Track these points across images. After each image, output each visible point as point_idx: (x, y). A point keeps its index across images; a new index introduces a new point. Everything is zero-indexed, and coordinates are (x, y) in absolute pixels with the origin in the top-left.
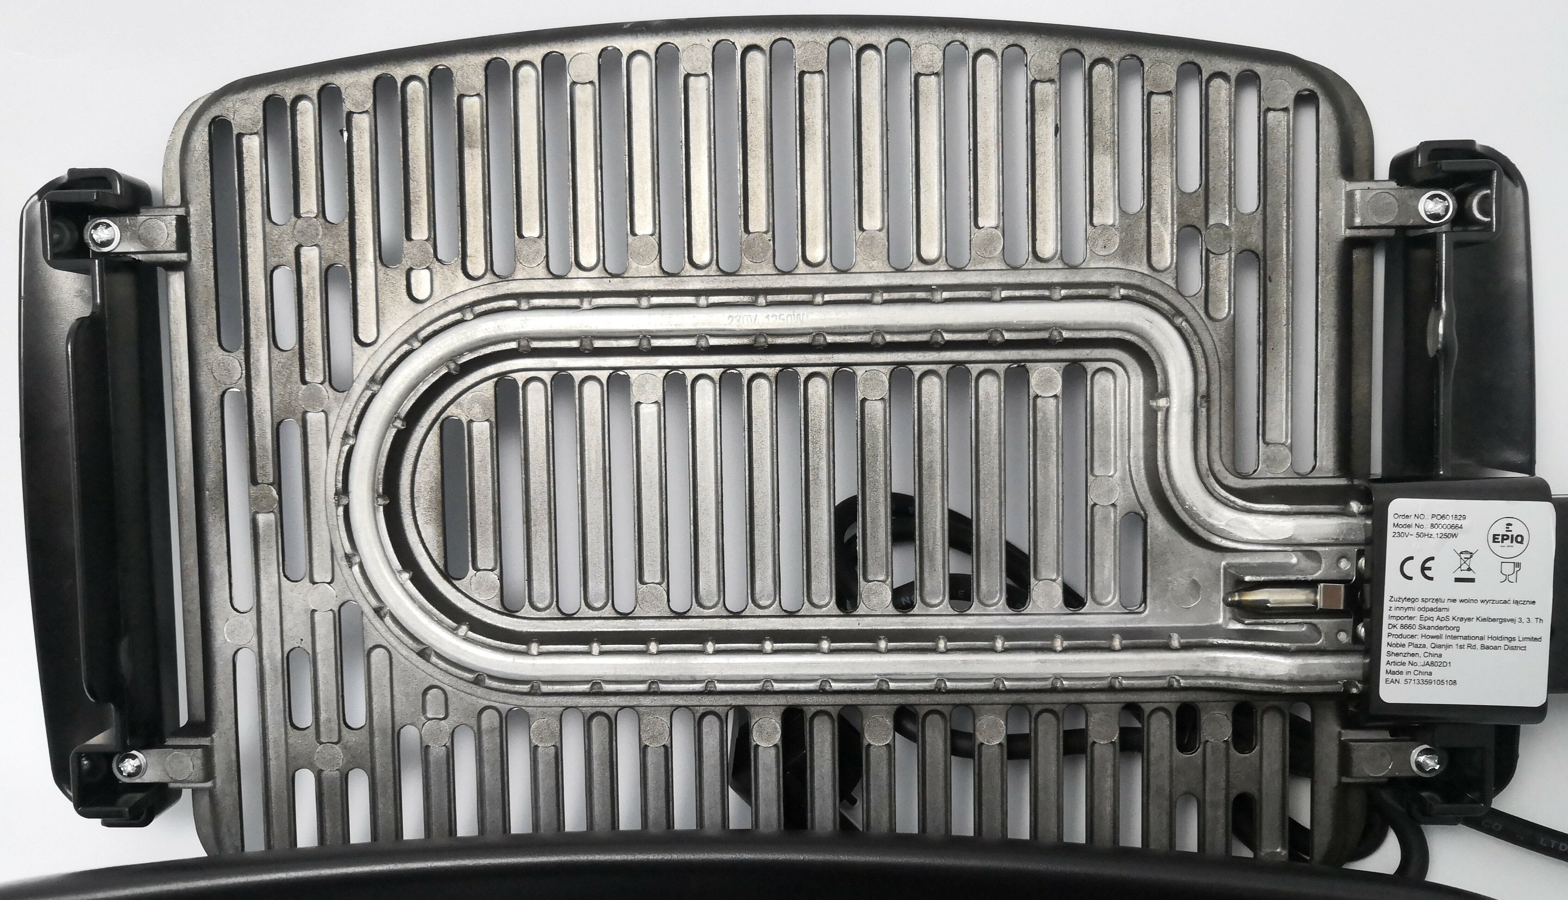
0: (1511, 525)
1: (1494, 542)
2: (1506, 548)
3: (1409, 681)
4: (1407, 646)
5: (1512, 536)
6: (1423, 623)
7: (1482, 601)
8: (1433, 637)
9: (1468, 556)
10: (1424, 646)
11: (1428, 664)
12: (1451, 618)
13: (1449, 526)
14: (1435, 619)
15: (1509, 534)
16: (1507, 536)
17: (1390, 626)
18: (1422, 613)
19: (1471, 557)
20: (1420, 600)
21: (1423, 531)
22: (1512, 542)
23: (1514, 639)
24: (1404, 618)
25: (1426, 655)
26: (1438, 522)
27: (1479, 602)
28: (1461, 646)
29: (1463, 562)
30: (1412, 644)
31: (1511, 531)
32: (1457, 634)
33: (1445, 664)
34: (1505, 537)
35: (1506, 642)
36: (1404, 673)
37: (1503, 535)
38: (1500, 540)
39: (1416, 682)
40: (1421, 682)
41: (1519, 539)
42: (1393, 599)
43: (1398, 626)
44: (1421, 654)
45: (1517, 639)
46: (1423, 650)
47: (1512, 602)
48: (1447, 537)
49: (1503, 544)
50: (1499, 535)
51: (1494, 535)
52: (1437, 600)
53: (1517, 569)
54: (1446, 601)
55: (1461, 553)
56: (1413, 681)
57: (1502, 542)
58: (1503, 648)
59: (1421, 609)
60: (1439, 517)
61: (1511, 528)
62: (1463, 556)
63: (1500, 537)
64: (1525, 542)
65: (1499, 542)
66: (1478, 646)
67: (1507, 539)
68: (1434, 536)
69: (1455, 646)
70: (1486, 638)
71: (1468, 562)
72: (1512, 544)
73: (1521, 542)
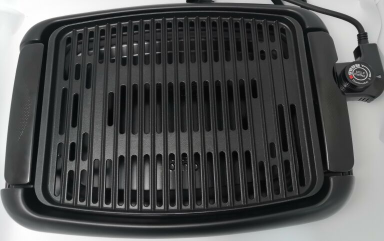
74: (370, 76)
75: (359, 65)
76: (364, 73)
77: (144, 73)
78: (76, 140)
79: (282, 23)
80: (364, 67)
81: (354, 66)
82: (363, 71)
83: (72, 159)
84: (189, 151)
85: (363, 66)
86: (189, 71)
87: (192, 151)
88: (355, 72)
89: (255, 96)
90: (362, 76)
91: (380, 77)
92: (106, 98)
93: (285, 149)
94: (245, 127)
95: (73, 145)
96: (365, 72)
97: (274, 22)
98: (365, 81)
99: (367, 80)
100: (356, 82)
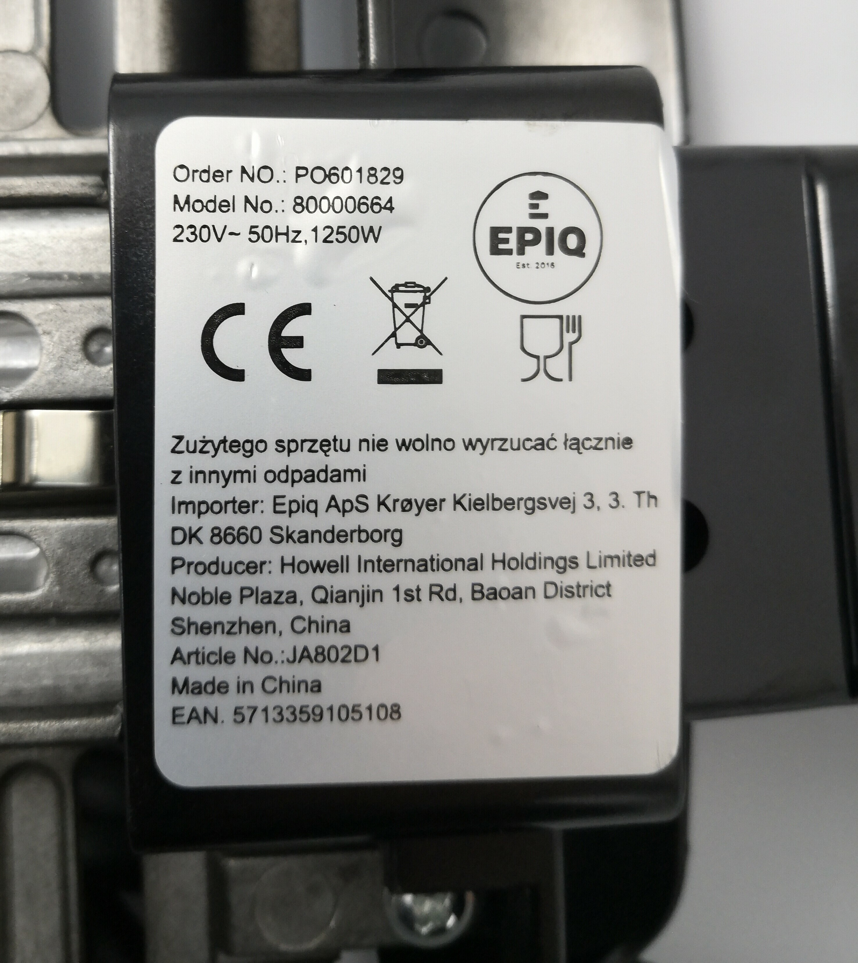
0: (543, 196)
1: (495, 251)
2: (532, 271)
3: (247, 714)
4: (236, 597)
5: (550, 231)
6: (283, 520)
7: (470, 445)
8: (318, 567)
9: (418, 298)
10: (292, 598)
11: (305, 654)
12: (373, 503)
13: (351, 205)
14: (323, 505)
15: (541, 225)
16: (536, 232)
17: (179, 537)
18: (278, 488)
19: (427, 300)
20: (272, 446)
21: (271, 220)
22: (550, 251)
23: (574, 562)
24: (223, 508)
25: (299, 625)
26: (318, 191)
27: (459, 445)
28: (408, 593)
29: (400, 319)
30: (254, 592)
31: (545, 216)
32: (394, 554)
33: (361, 654)
34: (529, 237)
35: (550, 574)
36: (233, 687)
37: (522, 231)
38: (513, 244)
39: (273, 714)
40: (287, 714)
41: (572, 241)
42: (182, 447)
43: (205, 535)
44: (283, 625)
45: (582, 562)
46: (288, 611)
47: (560, 443)
48: (347, 237)
49: (522, 259)
50: (508, 230)
51: (495, 231)
52: (325, 443)
53: (570, 337)
54: (355, 445)
55: (396, 289)
56: (259, 716)
57: (521, 252)
58: (540, 592)
59: (276, 477)
60: (319, 175)
61: (544, 206)
62: (401, 299)
63: (513, 237)
64: (591, 249)
65: (509, 252)
66: (464, 592)
67: (536, 241)
68: (307, 235)
69: (390, 595)
70: (488, 562)
71: (416, 318)
72: (549, 259)
73: (579, 252)
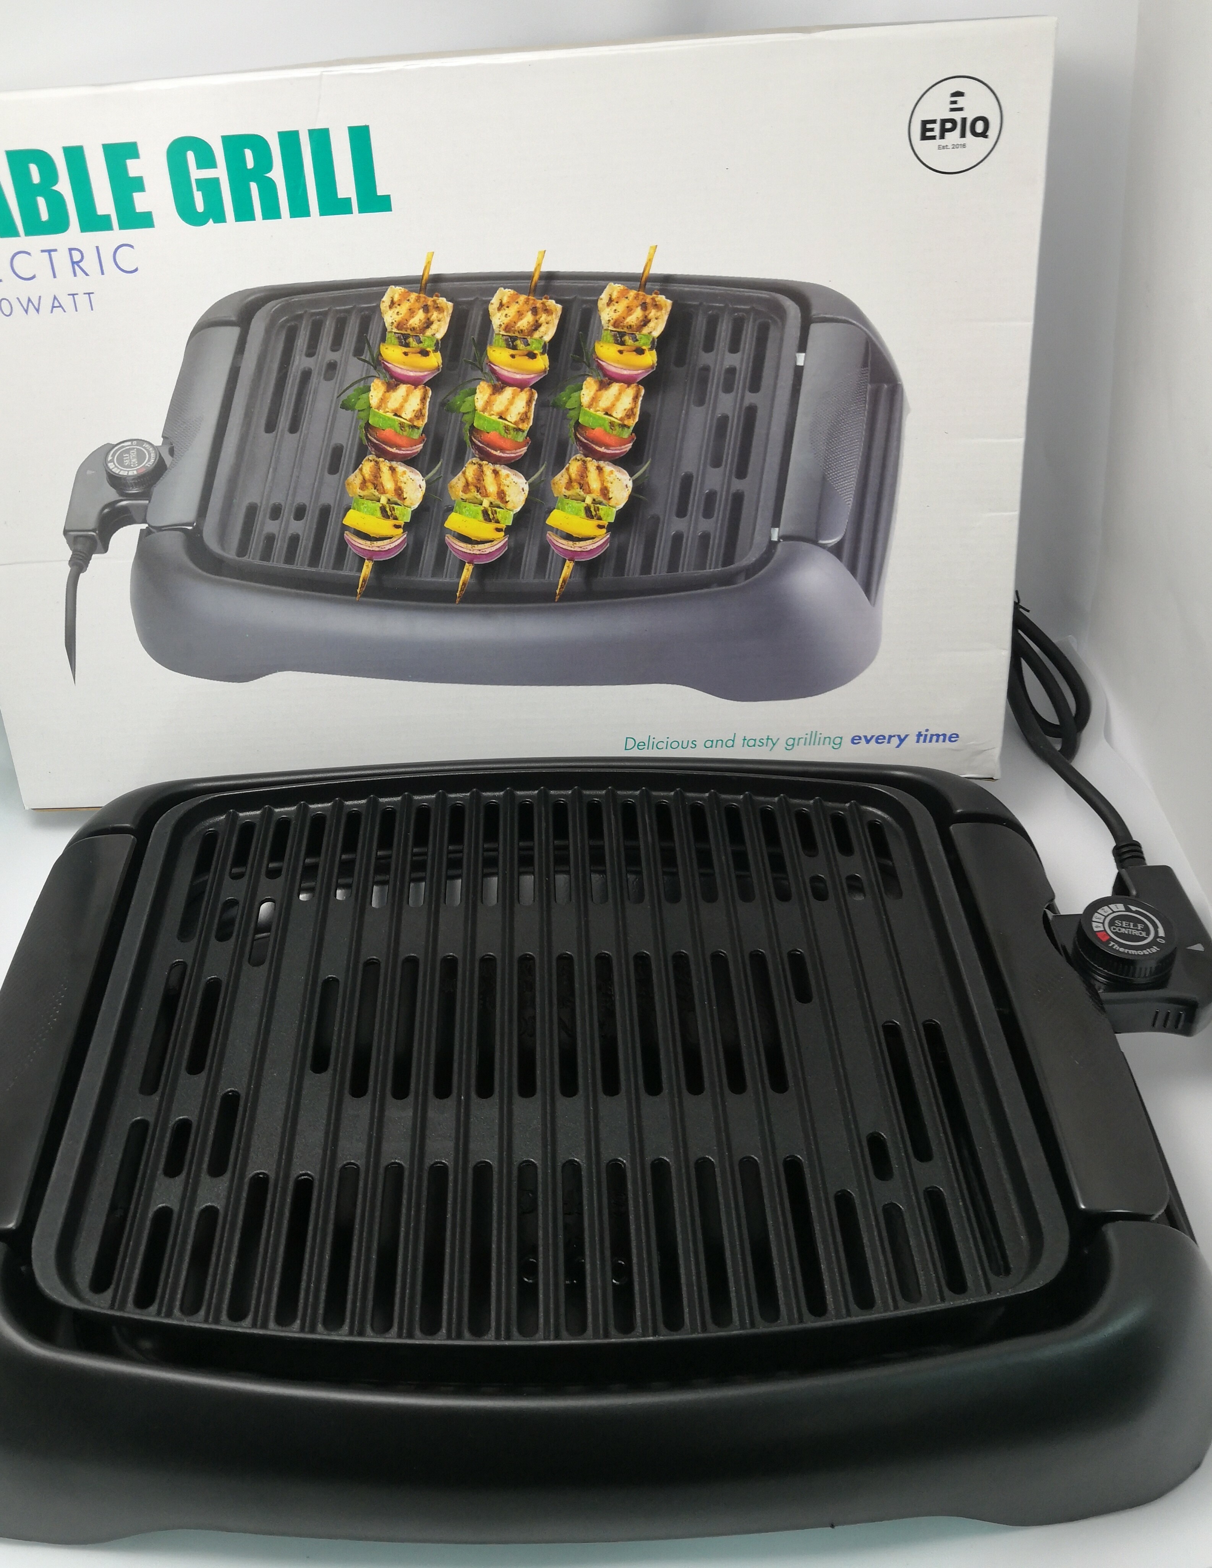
74: (1161, 933)
75: (1121, 907)
76: (1140, 926)
77: (442, 927)
78: (197, 1112)
79: (870, 809)
80: (1137, 912)
81: (1106, 908)
82: (1137, 921)
83: (173, 1169)
84: (589, 1158)
85: (1134, 908)
86: (587, 923)
87: (598, 1154)
88: (1112, 923)
89: (804, 996)
90: (1137, 933)
91: (1199, 947)
92: (313, 992)
93: (923, 1152)
94: (779, 1083)
95: (184, 1127)
96: (1142, 922)
97: (847, 805)
98: (1149, 946)
99: (1154, 943)
100: (1122, 950)
